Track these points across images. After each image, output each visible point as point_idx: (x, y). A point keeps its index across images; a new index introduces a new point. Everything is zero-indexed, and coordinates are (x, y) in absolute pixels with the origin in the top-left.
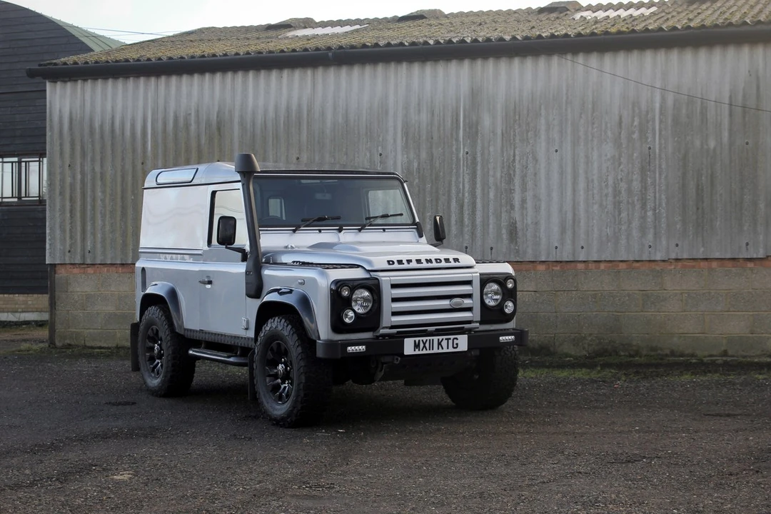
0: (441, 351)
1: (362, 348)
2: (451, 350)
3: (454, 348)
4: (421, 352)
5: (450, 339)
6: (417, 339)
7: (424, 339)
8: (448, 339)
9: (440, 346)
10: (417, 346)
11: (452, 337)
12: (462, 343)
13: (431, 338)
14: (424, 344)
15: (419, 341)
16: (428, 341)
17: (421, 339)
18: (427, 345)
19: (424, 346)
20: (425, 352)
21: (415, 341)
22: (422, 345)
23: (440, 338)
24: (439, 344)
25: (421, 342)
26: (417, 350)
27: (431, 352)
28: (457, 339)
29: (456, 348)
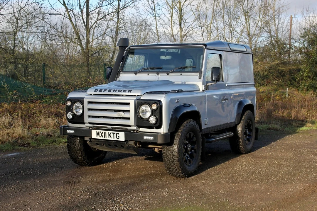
0: (110, 139)
1: (73, 132)
2: (116, 139)
3: (117, 138)
4: (100, 138)
5: (115, 133)
6: (98, 131)
7: (102, 131)
8: (114, 133)
9: (110, 136)
10: (98, 134)
11: (116, 132)
12: (122, 137)
13: (105, 131)
14: (102, 134)
15: (99, 132)
16: (103, 133)
17: (100, 131)
18: (103, 135)
19: (102, 135)
20: (102, 138)
21: (97, 132)
22: (100, 135)
23: (110, 132)
24: (109, 135)
25: (100, 133)
26: (98, 137)
27: (105, 138)
28: (119, 134)
29: (119, 138)
